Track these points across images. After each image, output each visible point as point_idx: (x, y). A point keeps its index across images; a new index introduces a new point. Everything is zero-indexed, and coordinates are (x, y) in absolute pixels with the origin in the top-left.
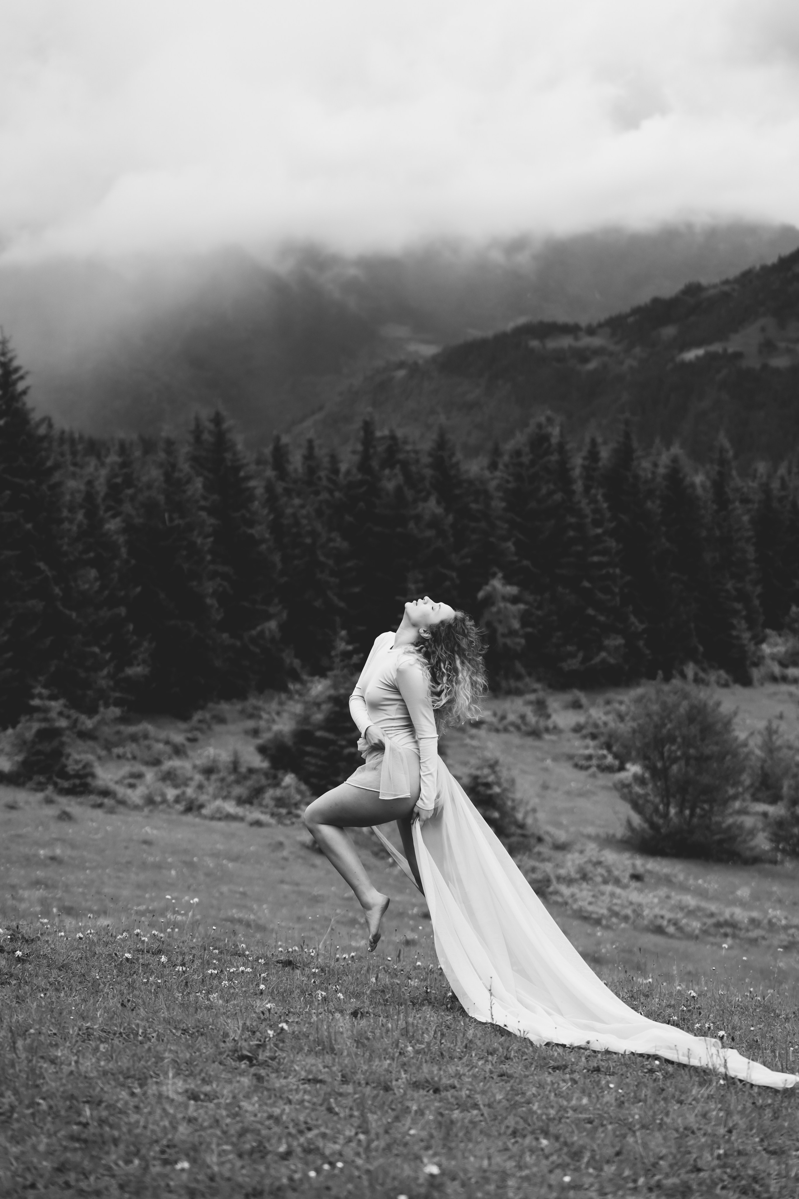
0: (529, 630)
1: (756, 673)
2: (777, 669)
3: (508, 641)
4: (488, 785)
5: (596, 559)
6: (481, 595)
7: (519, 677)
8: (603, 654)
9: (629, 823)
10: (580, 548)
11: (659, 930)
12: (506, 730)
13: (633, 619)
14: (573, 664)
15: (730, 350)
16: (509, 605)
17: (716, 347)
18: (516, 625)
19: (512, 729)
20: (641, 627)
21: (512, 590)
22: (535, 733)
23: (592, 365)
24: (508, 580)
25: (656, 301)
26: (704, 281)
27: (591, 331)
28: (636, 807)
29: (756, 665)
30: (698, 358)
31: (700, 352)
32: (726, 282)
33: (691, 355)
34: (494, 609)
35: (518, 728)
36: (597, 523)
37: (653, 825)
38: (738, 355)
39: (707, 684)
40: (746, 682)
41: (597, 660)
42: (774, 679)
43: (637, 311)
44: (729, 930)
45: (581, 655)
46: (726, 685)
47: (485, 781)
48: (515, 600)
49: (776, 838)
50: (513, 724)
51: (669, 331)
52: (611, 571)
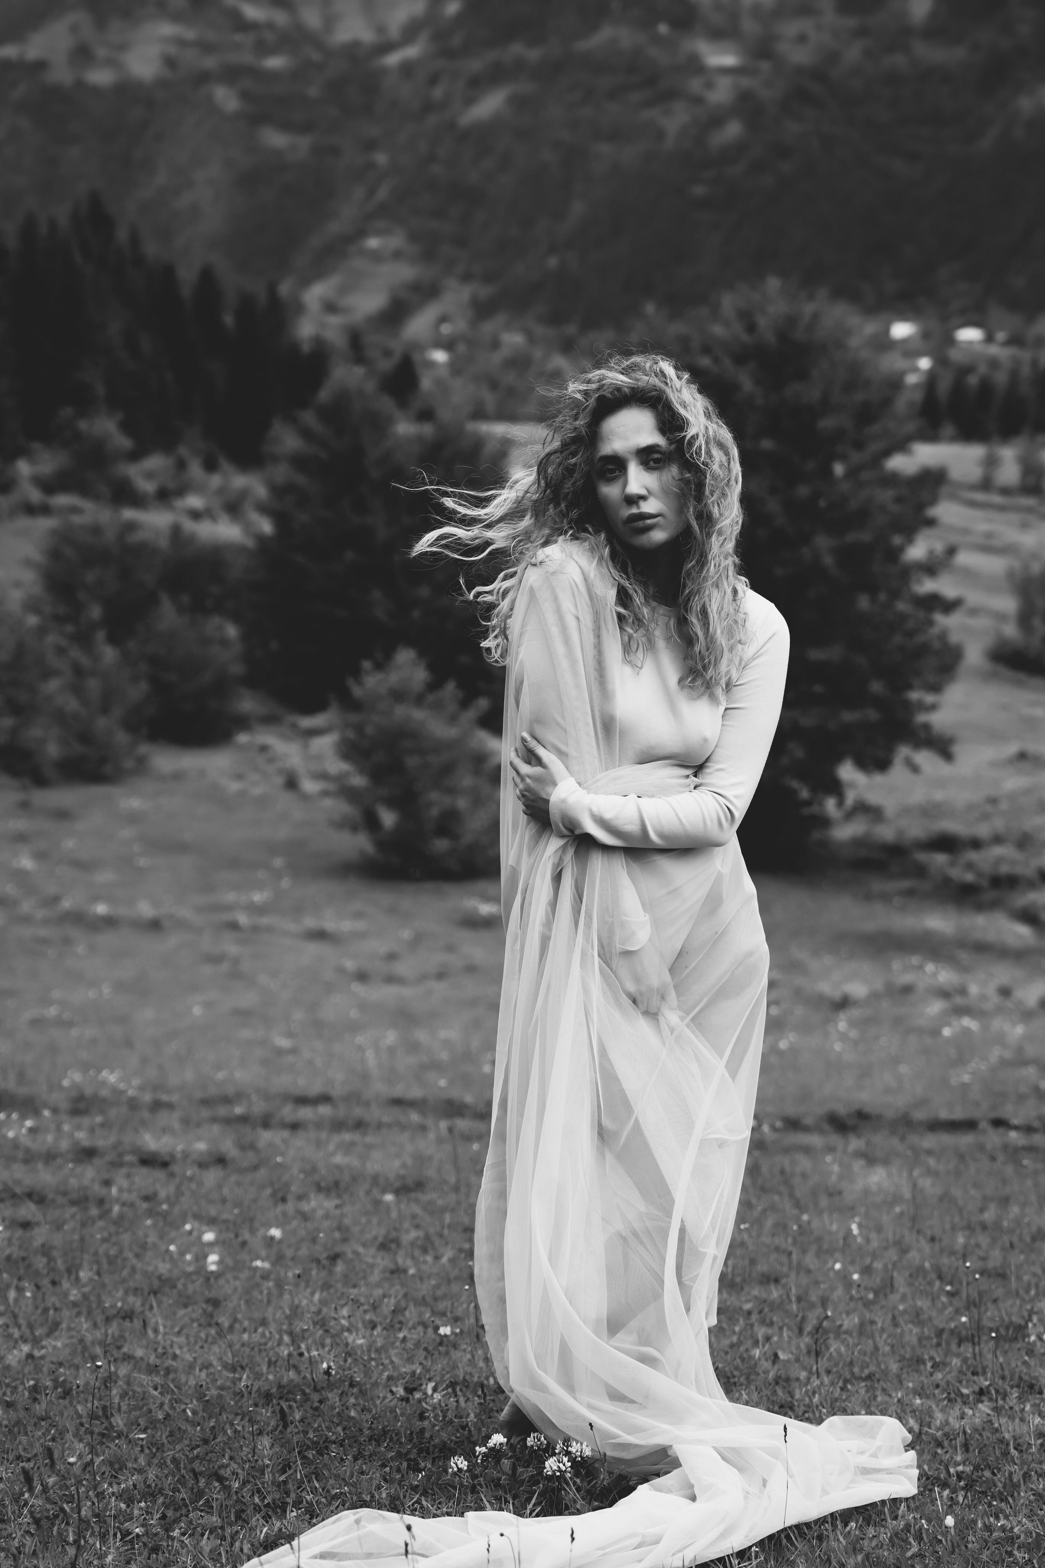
17: (9, 51)
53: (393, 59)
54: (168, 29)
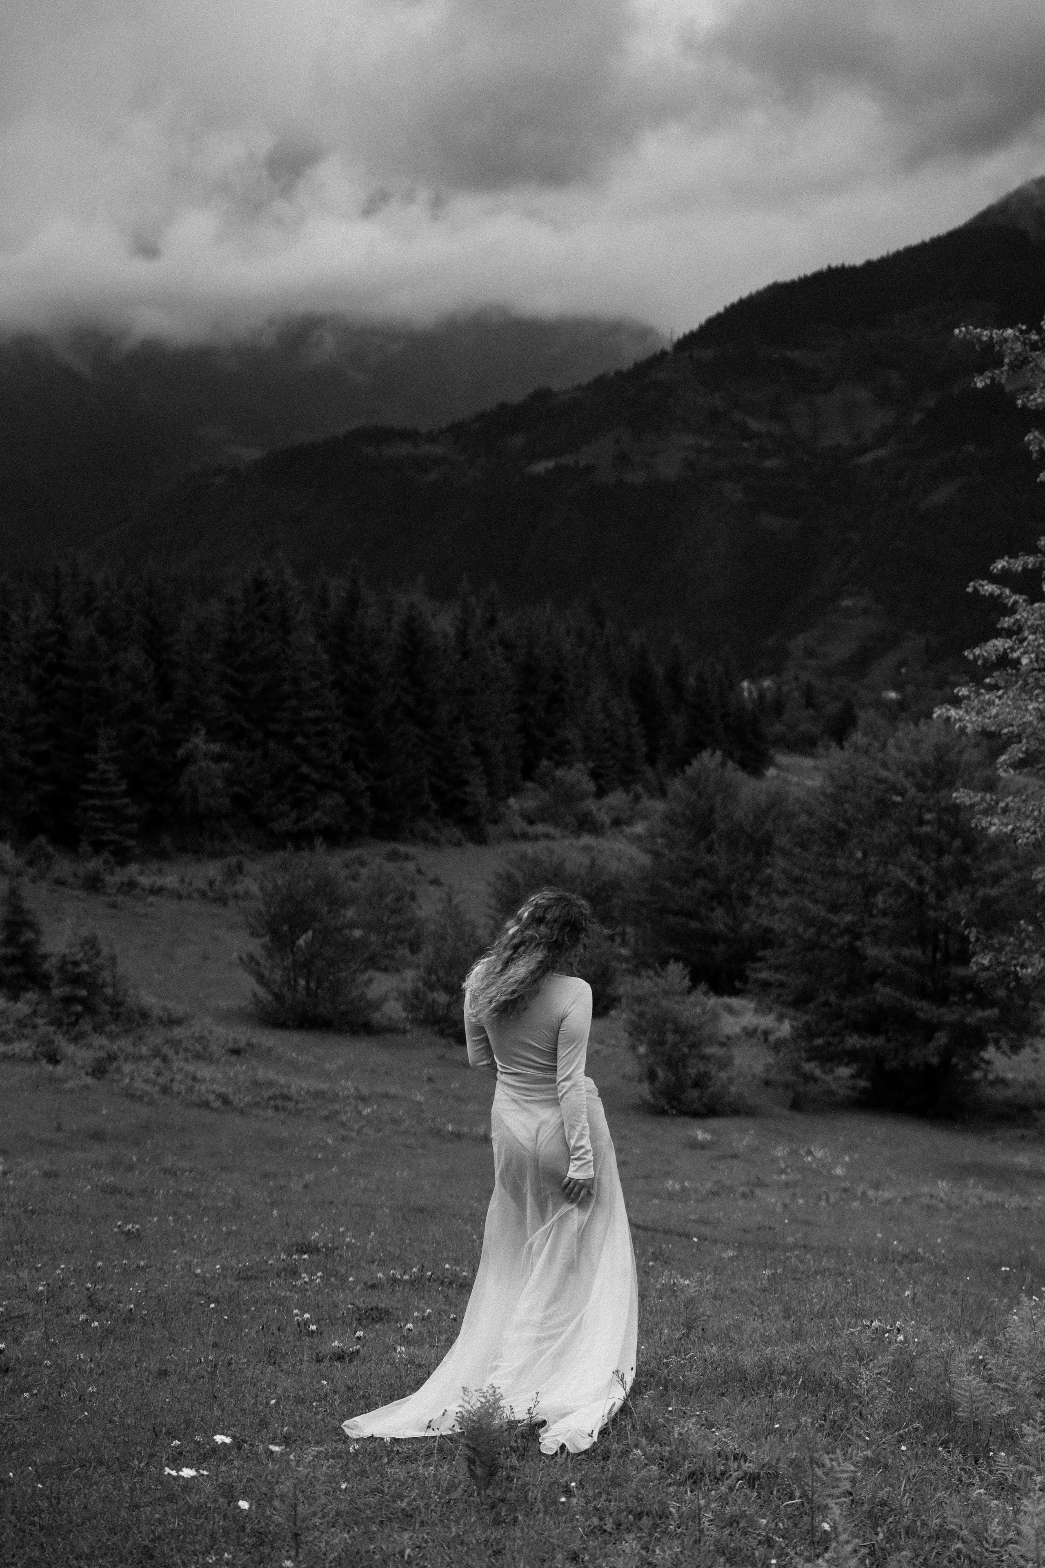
0: (236, 789)
1: (491, 829)
2: (519, 825)
3: (212, 802)
4: (76, 964)
5: (312, 714)
6: (181, 752)
7: (225, 838)
8: (318, 814)
9: (255, 995)
10: (294, 702)
11: (206, 1105)
12: (189, 897)
13: (354, 775)
14: (284, 825)
15: (582, 464)
16: (211, 764)
17: (567, 460)
18: (220, 784)
19: (196, 896)
20: (363, 785)
21: (216, 748)
22: (222, 900)
23: (433, 476)
24: (212, 735)
25: (502, 406)
26: (555, 388)
27: (432, 438)
28: (261, 979)
29: (495, 822)
30: (547, 471)
31: (551, 464)
32: (579, 387)
33: (540, 467)
34: (194, 768)
35: (203, 894)
36: (314, 676)
37: (278, 997)
38: (590, 469)
39: (436, 843)
40: (480, 839)
41: (311, 820)
42: (514, 837)
43: (482, 416)
44: (279, 1102)
45: (294, 815)
46: (458, 844)
47: (73, 959)
48: (219, 758)
49: (410, 1007)
50: (198, 891)
51: (518, 440)
52: (330, 726)
53: (867, 458)
54: (689, 440)
